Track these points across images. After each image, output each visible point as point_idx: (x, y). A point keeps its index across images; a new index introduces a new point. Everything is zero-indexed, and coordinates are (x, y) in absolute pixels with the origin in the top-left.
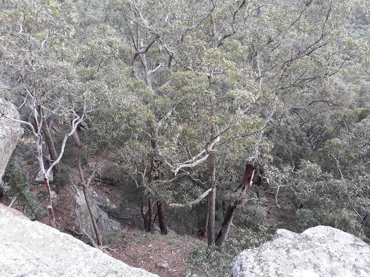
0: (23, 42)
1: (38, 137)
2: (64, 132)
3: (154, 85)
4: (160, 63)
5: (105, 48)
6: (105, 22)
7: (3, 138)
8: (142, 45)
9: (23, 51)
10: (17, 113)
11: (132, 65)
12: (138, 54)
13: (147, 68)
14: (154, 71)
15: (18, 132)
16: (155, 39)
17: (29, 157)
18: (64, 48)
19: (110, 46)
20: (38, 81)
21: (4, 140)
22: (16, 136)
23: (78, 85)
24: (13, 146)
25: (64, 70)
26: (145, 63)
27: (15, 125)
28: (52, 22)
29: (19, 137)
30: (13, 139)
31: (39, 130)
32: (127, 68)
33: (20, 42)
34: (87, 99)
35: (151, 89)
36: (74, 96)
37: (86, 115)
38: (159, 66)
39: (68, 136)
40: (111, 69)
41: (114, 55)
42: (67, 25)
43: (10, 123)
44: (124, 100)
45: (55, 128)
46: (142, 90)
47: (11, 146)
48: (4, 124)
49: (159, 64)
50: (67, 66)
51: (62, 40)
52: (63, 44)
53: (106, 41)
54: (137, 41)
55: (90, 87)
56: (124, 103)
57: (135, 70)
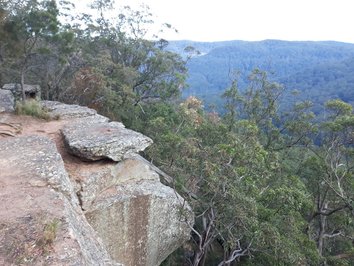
0: (226, 172)
1: (201, 251)
2: (218, 253)
3: (325, 251)
4: (340, 231)
5: (290, 198)
6: (297, 174)
7: (174, 236)
8: (326, 207)
9: (223, 179)
10: (193, 221)
11: (309, 221)
12: (320, 214)
13: (323, 231)
14: (330, 236)
15: (186, 236)
16: (344, 207)
17: (181, 260)
18: (254, 186)
19: (295, 198)
20: (223, 205)
21: (174, 238)
22: (183, 239)
23: (255, 223)
24: (177, 246)
25: (248, 205)
26: (323, 225)
27: (187, 230)
28: (256, 164)
29: (185, 241)
30: (180, 241)
31: (205, 245)
32: (302, 223)
33: (225, 171)
34: (256, 237)
35: (321, 254)
36: (245, 229)
37: (249, 252)
38: (338, 234)
39: (224, 262)
40: (290, 220)
41: (296, 207)
42: (266, 170)
43: (185, 226)
44: (290, 255)
45: (211, 245)
46: (311, 251)
47: (176, 246)
48: (181, 225)
49: (338, 232)
50: (251, 202)
51: (254, 179)
52: (254, 182)
53: (293, 193)
54: (323, 202)
55: (263, 228)
56: (290, 257)
57: (309, 227)
